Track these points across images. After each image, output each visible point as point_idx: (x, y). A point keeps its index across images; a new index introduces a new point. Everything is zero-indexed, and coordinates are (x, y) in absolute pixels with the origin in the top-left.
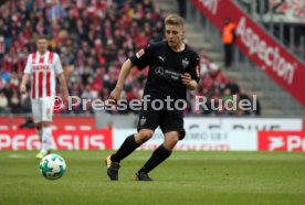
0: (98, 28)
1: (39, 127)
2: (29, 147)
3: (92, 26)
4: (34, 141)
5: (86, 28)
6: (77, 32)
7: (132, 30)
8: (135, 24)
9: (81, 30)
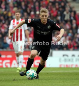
0: (32, 6)
1: (18, 55)
2: (4, 66)
3: (29, 5)
4: (6, 63)
5: (26, 6)
6: (22, 8)
7: (49, 7)
8: (50, 4)
9: (24, 7)
